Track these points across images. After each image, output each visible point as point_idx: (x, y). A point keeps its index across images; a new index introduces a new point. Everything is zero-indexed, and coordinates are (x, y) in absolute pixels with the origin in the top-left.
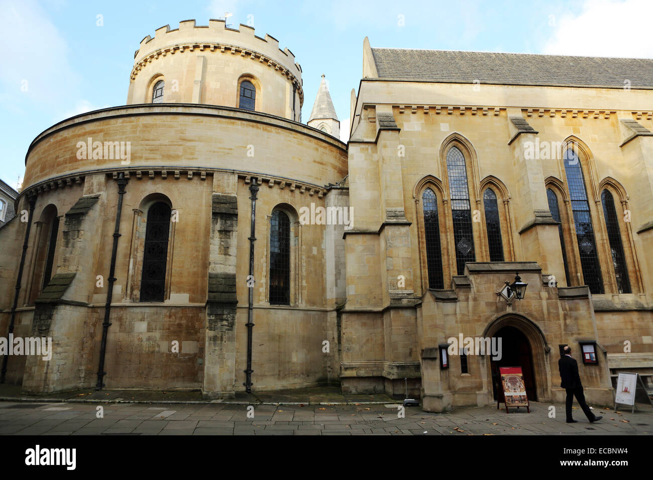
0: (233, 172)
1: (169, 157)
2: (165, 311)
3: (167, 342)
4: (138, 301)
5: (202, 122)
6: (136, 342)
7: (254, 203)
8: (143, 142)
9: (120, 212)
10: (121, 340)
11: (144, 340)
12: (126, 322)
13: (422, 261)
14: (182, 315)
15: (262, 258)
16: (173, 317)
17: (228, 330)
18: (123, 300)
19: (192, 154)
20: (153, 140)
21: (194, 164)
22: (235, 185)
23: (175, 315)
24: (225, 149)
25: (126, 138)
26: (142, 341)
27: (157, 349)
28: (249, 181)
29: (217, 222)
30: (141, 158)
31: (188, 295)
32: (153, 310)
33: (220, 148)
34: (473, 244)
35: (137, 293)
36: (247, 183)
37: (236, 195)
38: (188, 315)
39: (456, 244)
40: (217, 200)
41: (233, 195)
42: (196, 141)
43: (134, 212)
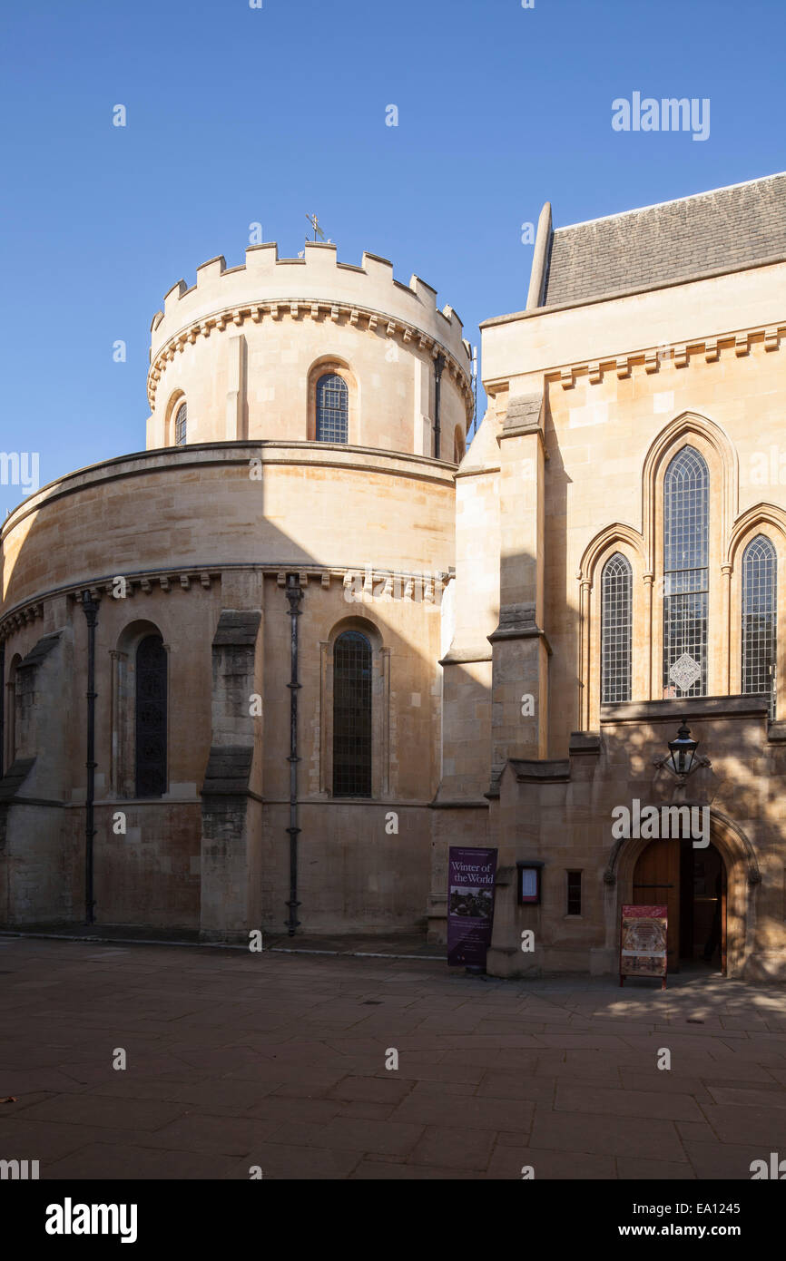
0: (253, 568)
1: (151, 554)
2: (164, 810)
3: (170, 858)
4: (133, 796)
6: (130, 858)
7: (295, 620)
8: (109, 533)
9: (93, 657)
10: (109, 855)
11: (140, 854)
14: (187, 816)
15: (313, 718)
16: (176, 819)
17: (236, 837)
18: (108, 795)
20: (126, 526)
21: (190, 561)
22: (258, 592)
23: (178, 817)
24: (239, 525)
25: (88, 528)
26: (137, 857)
27: (156, 868)
28: (283, 582)
29: (220, 663)
30: (111, 561)
31: (193, 784)
32: (148, 809)
33: (230, 526)
34: (704, 665)
35: (130, 784)
36: (281, 586)
37: (261, 611)
39: (666, 669)
40: (225, 623)
41: (255, 610)
42: (190, 518)
43: (112, 655)
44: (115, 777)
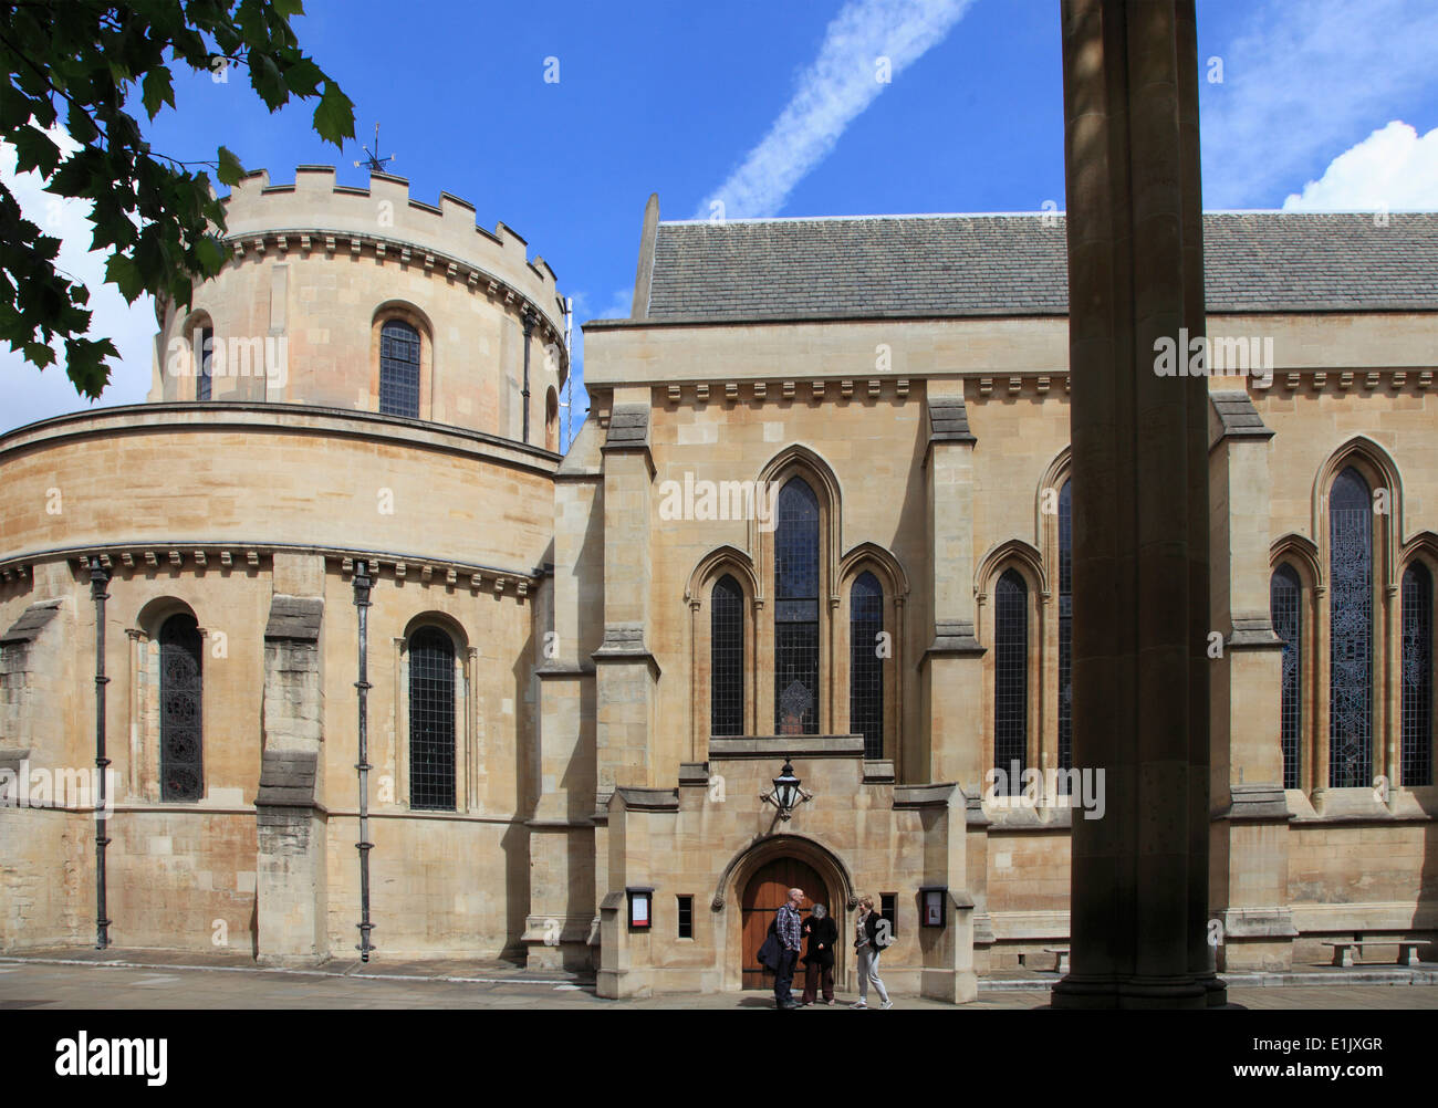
0: (312, 550)
1: (183, 522)
2: (201, 819)
3: (210, 873)
4: (157, 800)
5: (243, 442)
6: (156, 872)
7: (363, 612)
8: (127, 491)
9: (103, 635)
10: (130, 867)
11: (169, 867)
12: (134, 837)
13: (696, 730)
14: (232, 826)
15: (385, 722)
16: (218, 830)
18: (126, 798)
19: (228, 514)
20: (150, 486)
21: (233, 535)
22: (318, 577)
23: (220, 826)
24: (296, 500)
25: (97, 481)
26: (165, 870)
27: (192, 884)
28: (350, 568)
30: (128, 524)
31: (241, 791)
32: (180, 816)
33: (284, 499)
34: (816, 694)
35: (154, 787)
36: (347, 573)
37: (322, 599)
38: (245, 826)
39: (777, 695)
40: (279, 611)
41: (315, 598)
42: (233, 485)
43: (130, 635)
44: (135, 777)
